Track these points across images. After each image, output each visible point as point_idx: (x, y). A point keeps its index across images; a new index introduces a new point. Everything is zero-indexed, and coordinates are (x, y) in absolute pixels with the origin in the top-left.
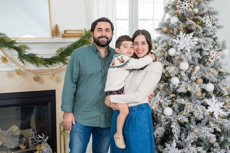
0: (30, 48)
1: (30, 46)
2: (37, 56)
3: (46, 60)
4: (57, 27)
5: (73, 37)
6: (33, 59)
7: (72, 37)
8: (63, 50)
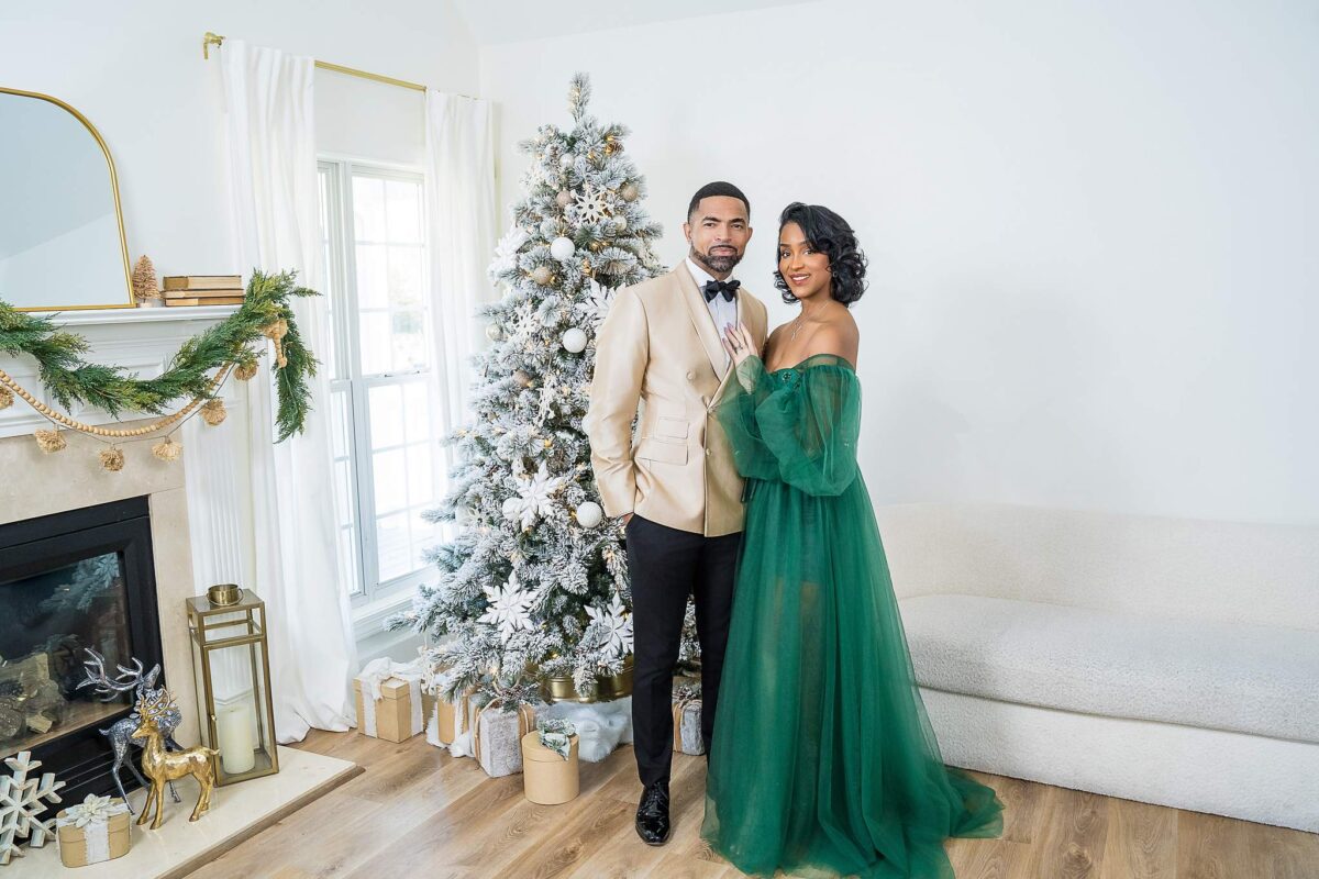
0: (88, 344)
1: (88, 337)
2: (118, 374)
3: (143, 387)
4: (145, 262)
5: (216, 301)
6: (100, 388)
7: (211, 302)
8: (194, 348)
